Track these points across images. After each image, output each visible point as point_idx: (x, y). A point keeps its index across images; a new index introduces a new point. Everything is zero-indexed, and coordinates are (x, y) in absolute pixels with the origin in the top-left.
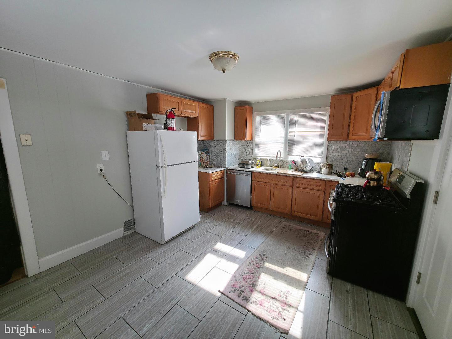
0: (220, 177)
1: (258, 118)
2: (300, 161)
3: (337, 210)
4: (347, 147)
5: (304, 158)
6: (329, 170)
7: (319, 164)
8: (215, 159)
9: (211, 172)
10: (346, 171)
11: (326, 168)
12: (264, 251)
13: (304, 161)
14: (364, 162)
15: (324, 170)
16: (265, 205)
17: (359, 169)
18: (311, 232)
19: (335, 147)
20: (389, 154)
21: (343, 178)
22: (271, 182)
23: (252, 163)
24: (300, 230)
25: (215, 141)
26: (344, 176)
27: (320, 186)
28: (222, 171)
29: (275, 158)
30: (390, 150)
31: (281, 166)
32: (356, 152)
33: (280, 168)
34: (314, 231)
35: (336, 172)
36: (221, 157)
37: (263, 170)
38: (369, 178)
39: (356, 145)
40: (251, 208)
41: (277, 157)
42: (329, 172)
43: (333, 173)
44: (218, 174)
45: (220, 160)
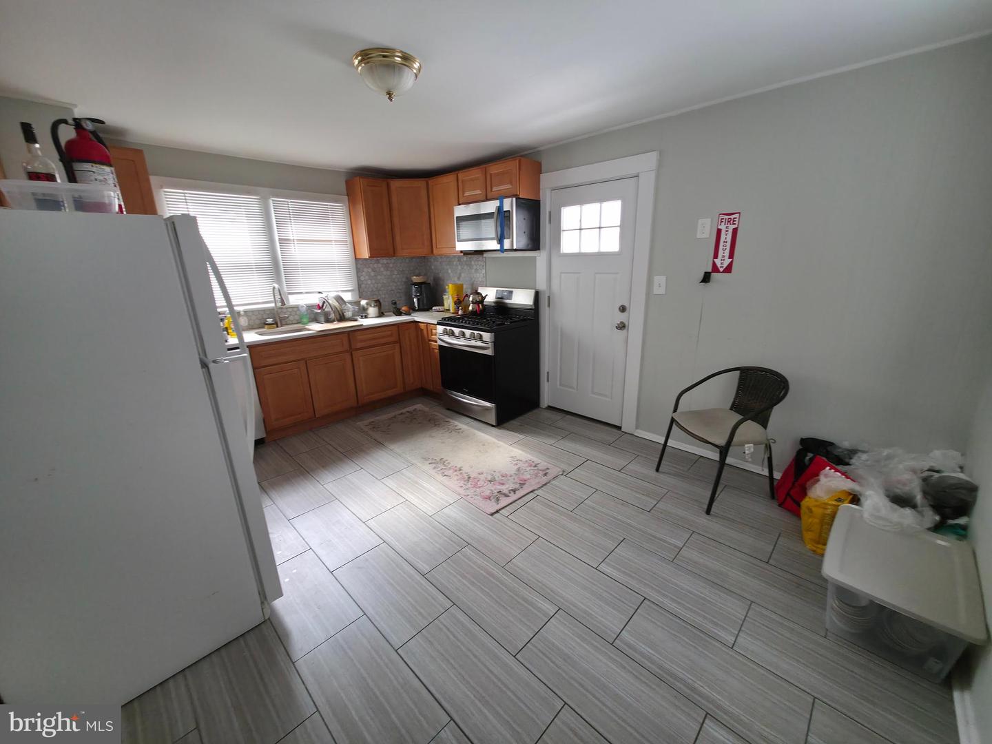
7: (357, 302)
11: (373, 306)
14: (417, 288)
15: (372, 311)
17: (415, 300)
31: (281, 321)
33: (282, 326)
43: (387, 311)
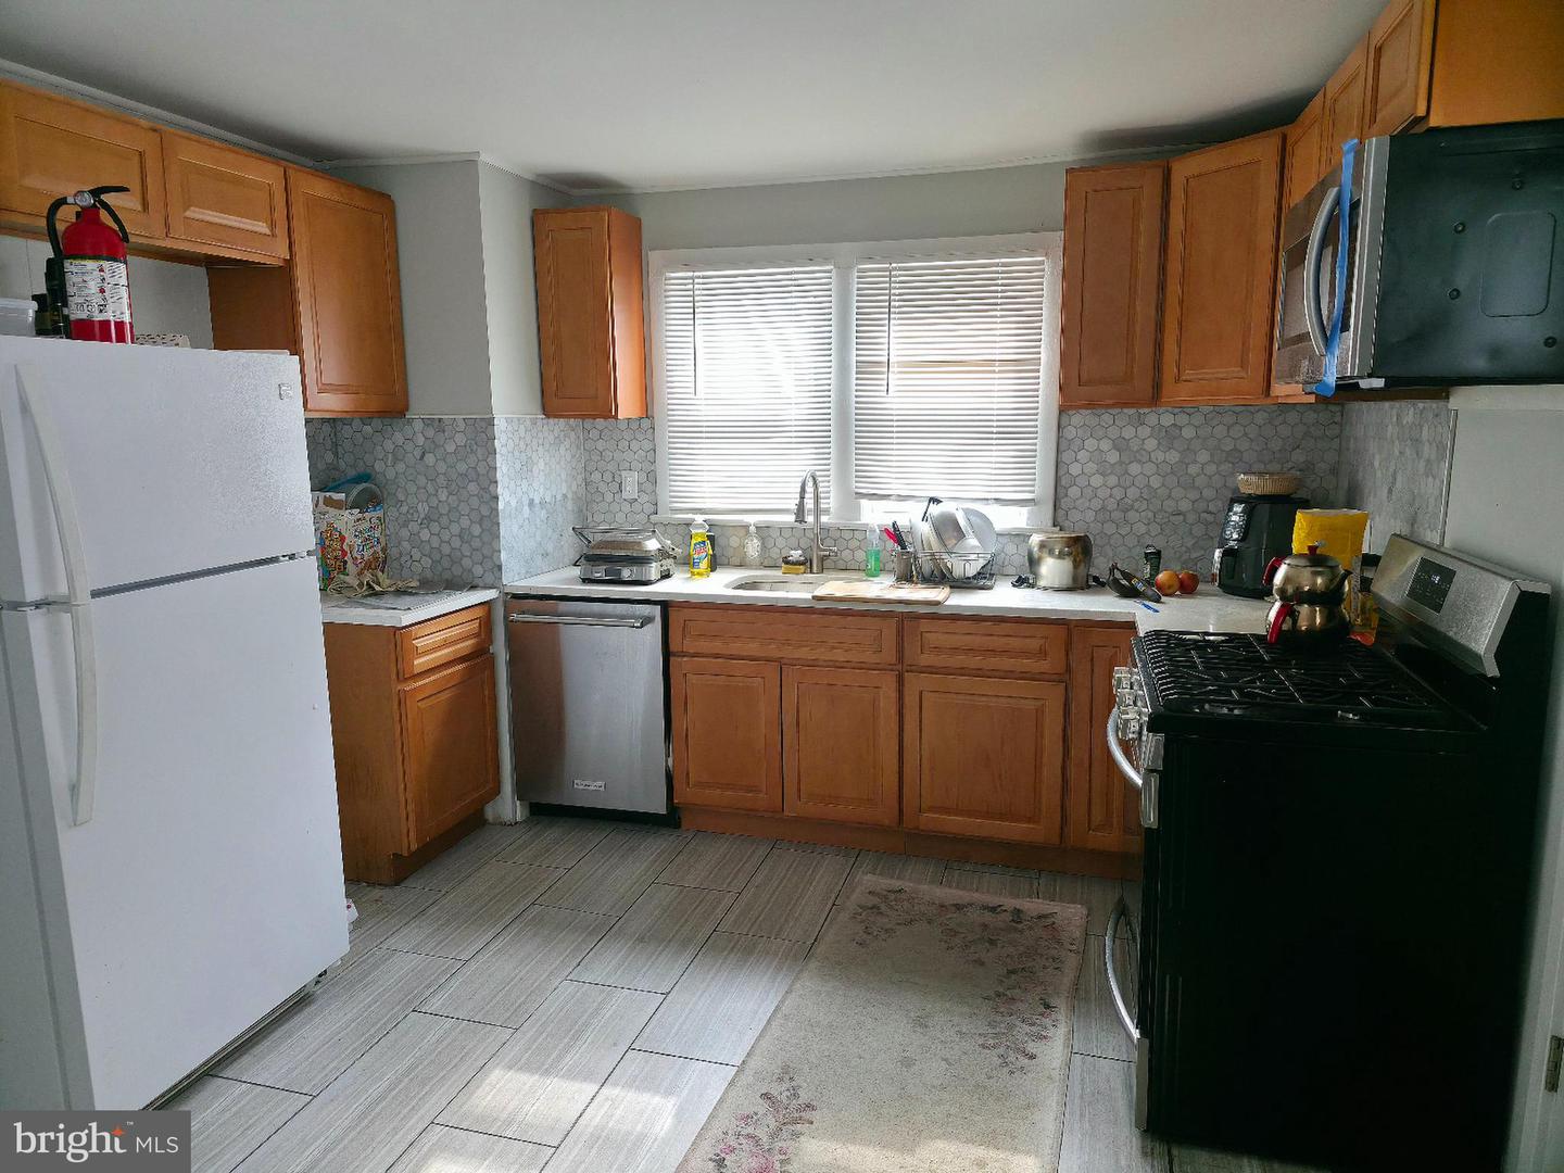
0: (466, 646)
1: (675, 287)
2: (925, 529)
3: (1169, 775)
4: (1151, 444)
5: (945, 508)
6: (1076, 565)
7: (1021, 536)
8: (425, 535)
9: (407, 619)
10: (1156, 570)
11: (1061, 556)
12: (786, 1069)
13: (948, 528)
14: (1237, 515)
16: (749, 789)
17: (1218, 553)
18: (1018, 912)
19: (1091, 444)
20: (1335, 471)
21: (1147, 603)
22: (779, 655)
23: (663, 554)
24: (958, 907)
25: (418, 426)
26: (1150, 593)
27: (1042, 653)
28: (479, 613)
29: (792, 518)
30: (1340, 451)
31: (823, 559)
32: (1193, 469)
33: (822, 570)
34: (1032, 906)
35: (1112, 570)
36: (465, 522)
37: (727, 586)
38: (1290, 590)
39: (1188, 433)
40: (669, 820)
41: (800, 513)
42: (1075, 579)
43: (1096, 579)
44: (456, 631)
45: (456, 543)
